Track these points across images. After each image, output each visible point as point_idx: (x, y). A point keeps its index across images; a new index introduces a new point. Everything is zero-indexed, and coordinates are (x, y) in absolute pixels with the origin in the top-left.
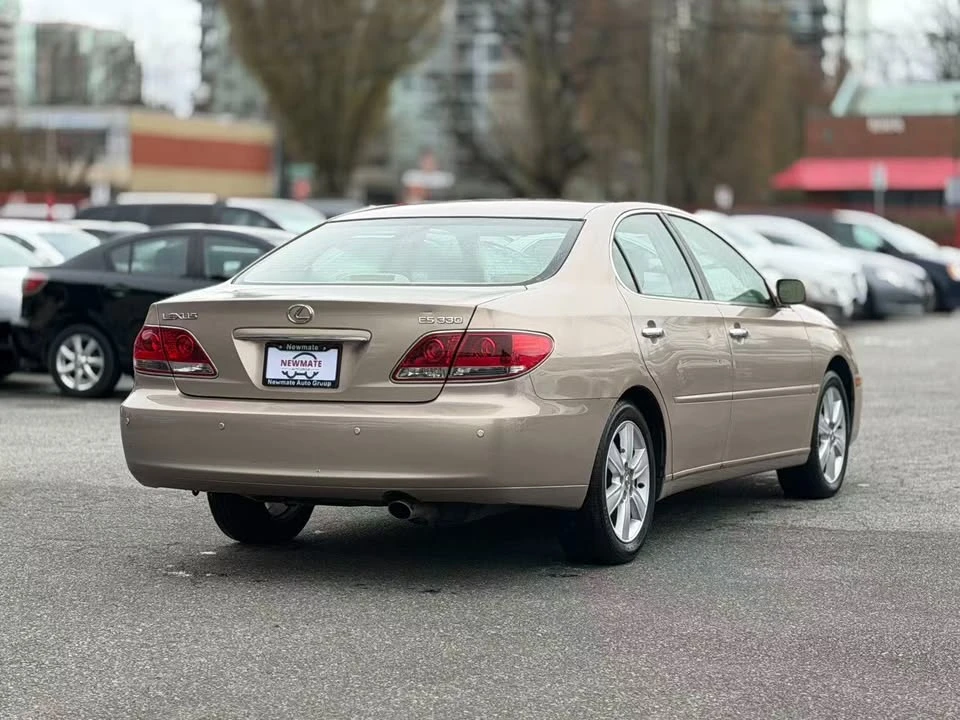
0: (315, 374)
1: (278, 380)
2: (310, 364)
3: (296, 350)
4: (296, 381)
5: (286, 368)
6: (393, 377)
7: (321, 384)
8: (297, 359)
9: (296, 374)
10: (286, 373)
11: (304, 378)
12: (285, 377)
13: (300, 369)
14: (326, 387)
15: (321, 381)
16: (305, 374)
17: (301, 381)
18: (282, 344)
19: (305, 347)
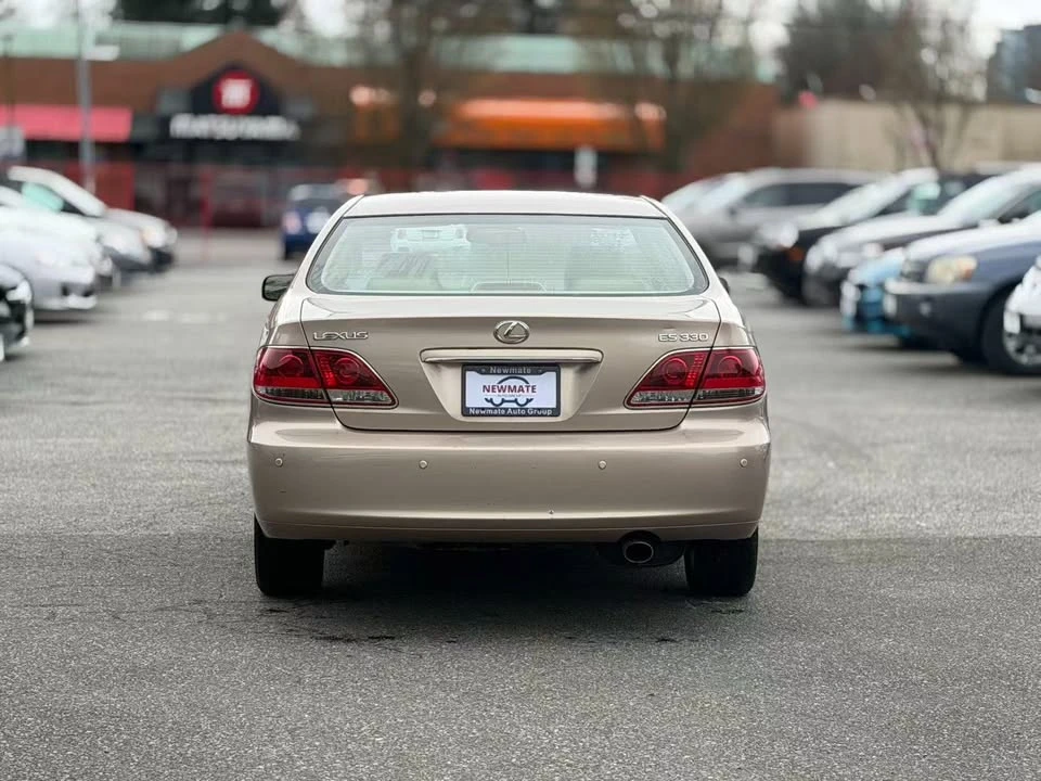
0: (529, 401)
1: (483, 409)
2: (521, 389)
3: (502, 374)
4: (506, 409)
5: (490, 395)
6: (628, 403)
7: (539, 412)
8: (504, 384)
9: (503, 401)
10: (491, 401)
11: (515, 405)
12: (490, 405)
13: (508, 395)
14: (546, 416)
15: (539, 409)
16: (516, 401)
17: (512, 409)
18: (483, 367)
19: (513, 370)
